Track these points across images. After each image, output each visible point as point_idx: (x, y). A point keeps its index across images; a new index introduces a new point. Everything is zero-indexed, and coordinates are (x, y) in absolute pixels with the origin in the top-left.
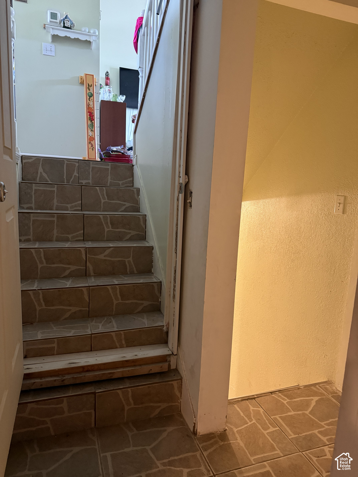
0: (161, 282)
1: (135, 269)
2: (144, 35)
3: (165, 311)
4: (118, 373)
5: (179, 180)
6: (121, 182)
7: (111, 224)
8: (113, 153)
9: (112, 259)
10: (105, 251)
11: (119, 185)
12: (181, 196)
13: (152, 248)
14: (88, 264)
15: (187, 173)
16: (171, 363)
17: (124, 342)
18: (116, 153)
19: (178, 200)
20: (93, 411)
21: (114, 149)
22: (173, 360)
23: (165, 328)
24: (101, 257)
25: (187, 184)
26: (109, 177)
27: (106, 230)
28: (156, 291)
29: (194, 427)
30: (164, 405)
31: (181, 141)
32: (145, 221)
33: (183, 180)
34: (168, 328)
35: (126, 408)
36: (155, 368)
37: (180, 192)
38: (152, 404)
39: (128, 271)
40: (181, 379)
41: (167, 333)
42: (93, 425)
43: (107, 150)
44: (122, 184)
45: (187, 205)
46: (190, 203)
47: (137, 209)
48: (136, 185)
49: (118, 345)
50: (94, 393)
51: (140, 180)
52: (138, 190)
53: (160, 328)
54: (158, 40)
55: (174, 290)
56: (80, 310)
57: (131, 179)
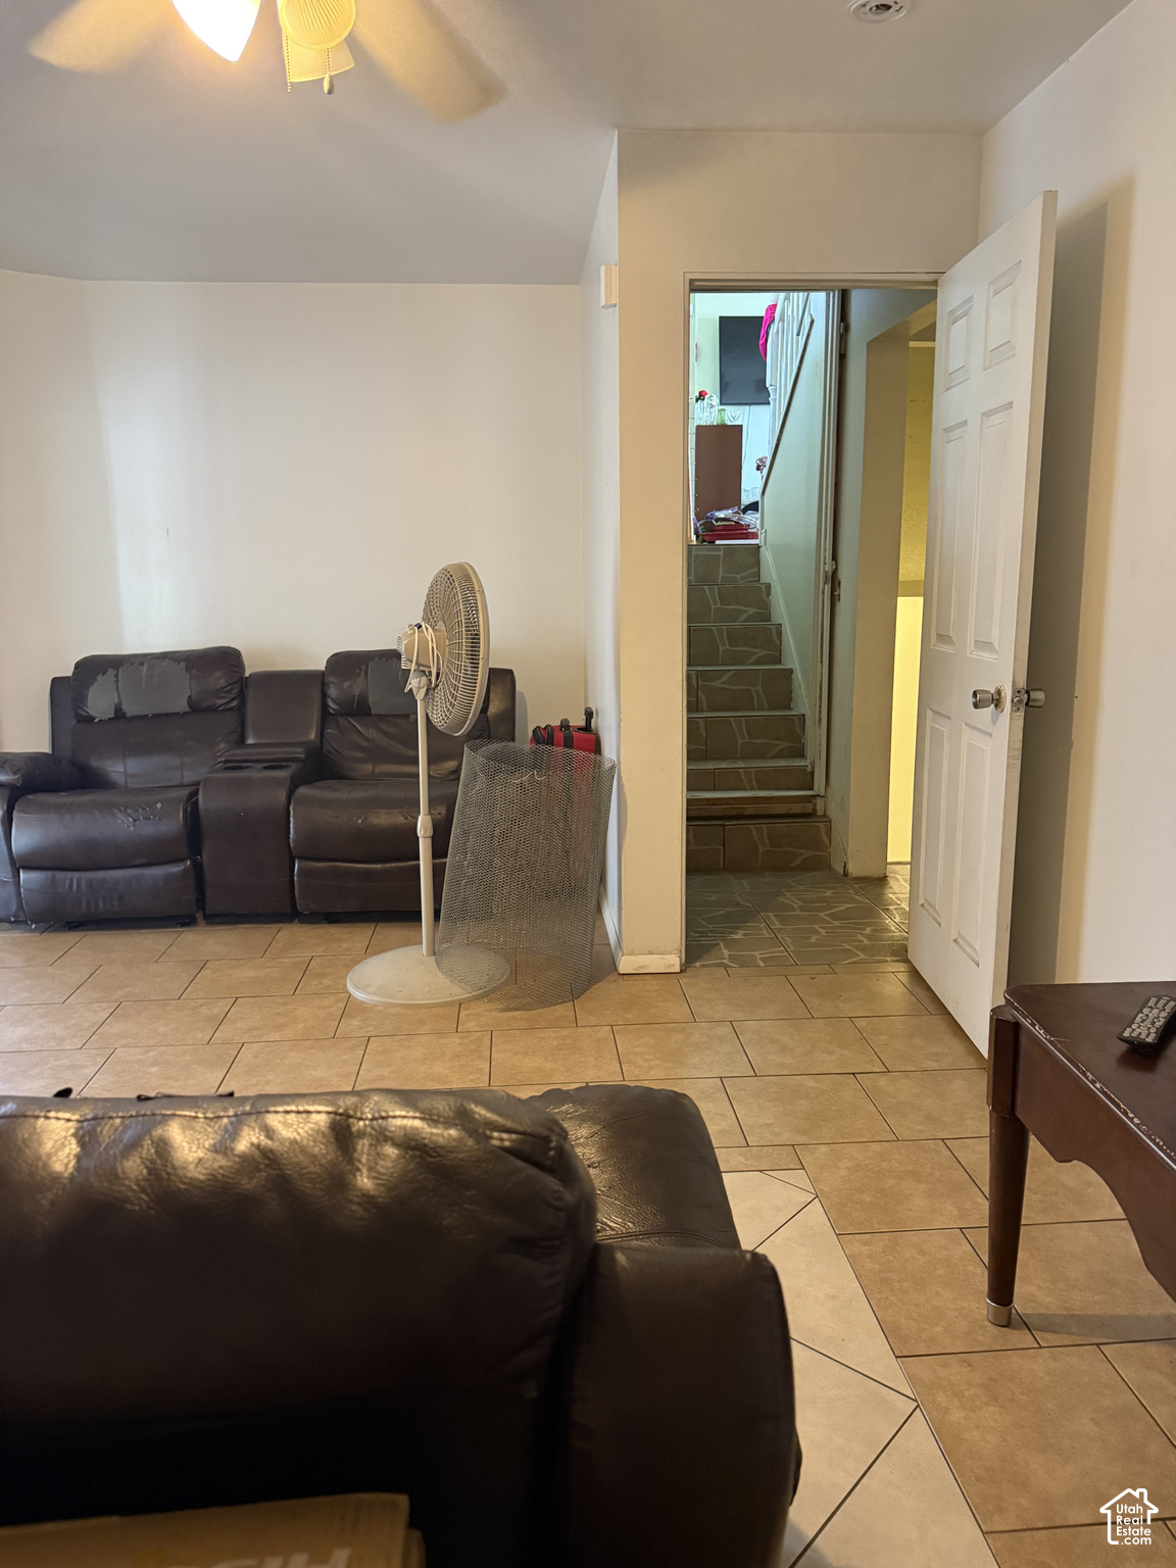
0: (804, 715)
1: (765, 703)
2: (777, 333)
3: (809, 753)
4: (750, 809)
5: (824, 568)
6: (739, 576)
7: (728, 639)
8: (719, 523)
9: (733, 687)
10: (723, 675)
11: (735, 580)
12: (828, 588)
13: (791, 671)
14: (700, 694)
15: (835, 558)
16: (818, 807)
17: (754, 783)
18: (723, 523)
19: (823, 593)
20: (722, 848)
21: (721, 514)
22: (820, 803)
23: (809, 769)
24: (717, 684)
25: (835, 572)
26: (721, 569)
27: (721, 649)
28: (797, 728)
29: (845, 867)
30: (807, 853)
31: (826, 515)
32: (780, 633)
33: (829, 568)
34: (813, 768)
35: (761, 850)
36: (796, 808)
37: (825, 583)
38: (792, 849)
39: (756, 704)
40: (830, 822)
41: (812, 773)
42: (722, 866)
43: (708, 517)
44: (742, 578)
45: (834, 599)
46: (839, 595)
47: (768, 618)
48: (764, 579)
49: (747, 786)
50: (724, 826)
51: (771, 569)
52: (768, 587)
53: (802, 769)
54: (799, 368)
55: (820, 712)
56: (696, 749)
57: (757, 569)
